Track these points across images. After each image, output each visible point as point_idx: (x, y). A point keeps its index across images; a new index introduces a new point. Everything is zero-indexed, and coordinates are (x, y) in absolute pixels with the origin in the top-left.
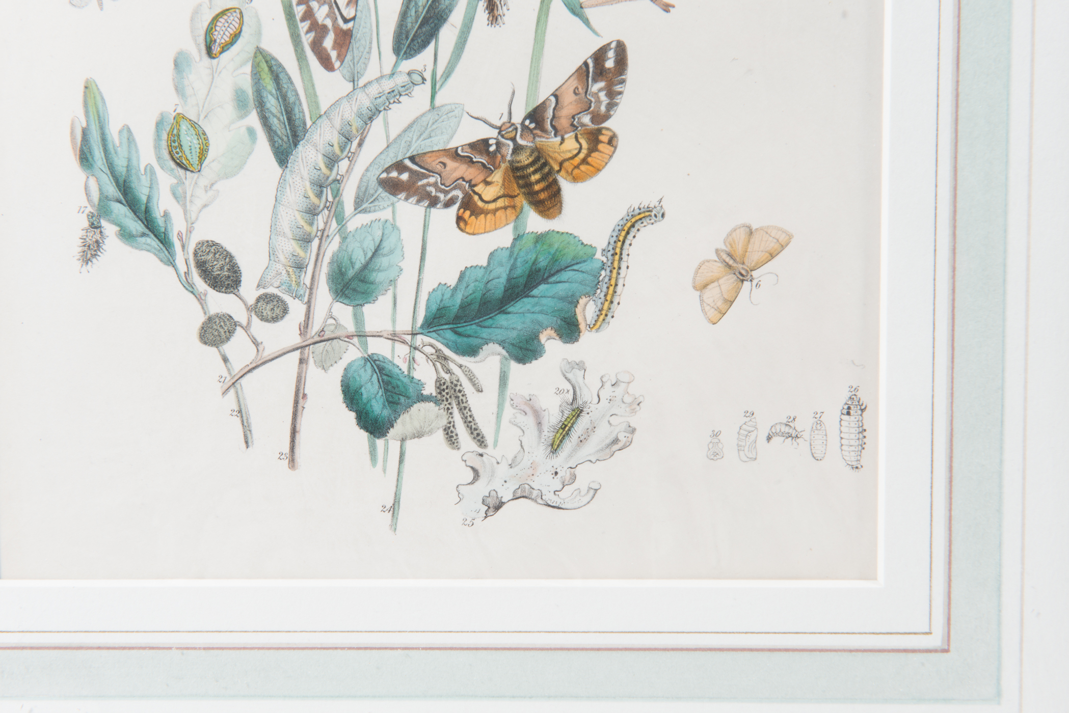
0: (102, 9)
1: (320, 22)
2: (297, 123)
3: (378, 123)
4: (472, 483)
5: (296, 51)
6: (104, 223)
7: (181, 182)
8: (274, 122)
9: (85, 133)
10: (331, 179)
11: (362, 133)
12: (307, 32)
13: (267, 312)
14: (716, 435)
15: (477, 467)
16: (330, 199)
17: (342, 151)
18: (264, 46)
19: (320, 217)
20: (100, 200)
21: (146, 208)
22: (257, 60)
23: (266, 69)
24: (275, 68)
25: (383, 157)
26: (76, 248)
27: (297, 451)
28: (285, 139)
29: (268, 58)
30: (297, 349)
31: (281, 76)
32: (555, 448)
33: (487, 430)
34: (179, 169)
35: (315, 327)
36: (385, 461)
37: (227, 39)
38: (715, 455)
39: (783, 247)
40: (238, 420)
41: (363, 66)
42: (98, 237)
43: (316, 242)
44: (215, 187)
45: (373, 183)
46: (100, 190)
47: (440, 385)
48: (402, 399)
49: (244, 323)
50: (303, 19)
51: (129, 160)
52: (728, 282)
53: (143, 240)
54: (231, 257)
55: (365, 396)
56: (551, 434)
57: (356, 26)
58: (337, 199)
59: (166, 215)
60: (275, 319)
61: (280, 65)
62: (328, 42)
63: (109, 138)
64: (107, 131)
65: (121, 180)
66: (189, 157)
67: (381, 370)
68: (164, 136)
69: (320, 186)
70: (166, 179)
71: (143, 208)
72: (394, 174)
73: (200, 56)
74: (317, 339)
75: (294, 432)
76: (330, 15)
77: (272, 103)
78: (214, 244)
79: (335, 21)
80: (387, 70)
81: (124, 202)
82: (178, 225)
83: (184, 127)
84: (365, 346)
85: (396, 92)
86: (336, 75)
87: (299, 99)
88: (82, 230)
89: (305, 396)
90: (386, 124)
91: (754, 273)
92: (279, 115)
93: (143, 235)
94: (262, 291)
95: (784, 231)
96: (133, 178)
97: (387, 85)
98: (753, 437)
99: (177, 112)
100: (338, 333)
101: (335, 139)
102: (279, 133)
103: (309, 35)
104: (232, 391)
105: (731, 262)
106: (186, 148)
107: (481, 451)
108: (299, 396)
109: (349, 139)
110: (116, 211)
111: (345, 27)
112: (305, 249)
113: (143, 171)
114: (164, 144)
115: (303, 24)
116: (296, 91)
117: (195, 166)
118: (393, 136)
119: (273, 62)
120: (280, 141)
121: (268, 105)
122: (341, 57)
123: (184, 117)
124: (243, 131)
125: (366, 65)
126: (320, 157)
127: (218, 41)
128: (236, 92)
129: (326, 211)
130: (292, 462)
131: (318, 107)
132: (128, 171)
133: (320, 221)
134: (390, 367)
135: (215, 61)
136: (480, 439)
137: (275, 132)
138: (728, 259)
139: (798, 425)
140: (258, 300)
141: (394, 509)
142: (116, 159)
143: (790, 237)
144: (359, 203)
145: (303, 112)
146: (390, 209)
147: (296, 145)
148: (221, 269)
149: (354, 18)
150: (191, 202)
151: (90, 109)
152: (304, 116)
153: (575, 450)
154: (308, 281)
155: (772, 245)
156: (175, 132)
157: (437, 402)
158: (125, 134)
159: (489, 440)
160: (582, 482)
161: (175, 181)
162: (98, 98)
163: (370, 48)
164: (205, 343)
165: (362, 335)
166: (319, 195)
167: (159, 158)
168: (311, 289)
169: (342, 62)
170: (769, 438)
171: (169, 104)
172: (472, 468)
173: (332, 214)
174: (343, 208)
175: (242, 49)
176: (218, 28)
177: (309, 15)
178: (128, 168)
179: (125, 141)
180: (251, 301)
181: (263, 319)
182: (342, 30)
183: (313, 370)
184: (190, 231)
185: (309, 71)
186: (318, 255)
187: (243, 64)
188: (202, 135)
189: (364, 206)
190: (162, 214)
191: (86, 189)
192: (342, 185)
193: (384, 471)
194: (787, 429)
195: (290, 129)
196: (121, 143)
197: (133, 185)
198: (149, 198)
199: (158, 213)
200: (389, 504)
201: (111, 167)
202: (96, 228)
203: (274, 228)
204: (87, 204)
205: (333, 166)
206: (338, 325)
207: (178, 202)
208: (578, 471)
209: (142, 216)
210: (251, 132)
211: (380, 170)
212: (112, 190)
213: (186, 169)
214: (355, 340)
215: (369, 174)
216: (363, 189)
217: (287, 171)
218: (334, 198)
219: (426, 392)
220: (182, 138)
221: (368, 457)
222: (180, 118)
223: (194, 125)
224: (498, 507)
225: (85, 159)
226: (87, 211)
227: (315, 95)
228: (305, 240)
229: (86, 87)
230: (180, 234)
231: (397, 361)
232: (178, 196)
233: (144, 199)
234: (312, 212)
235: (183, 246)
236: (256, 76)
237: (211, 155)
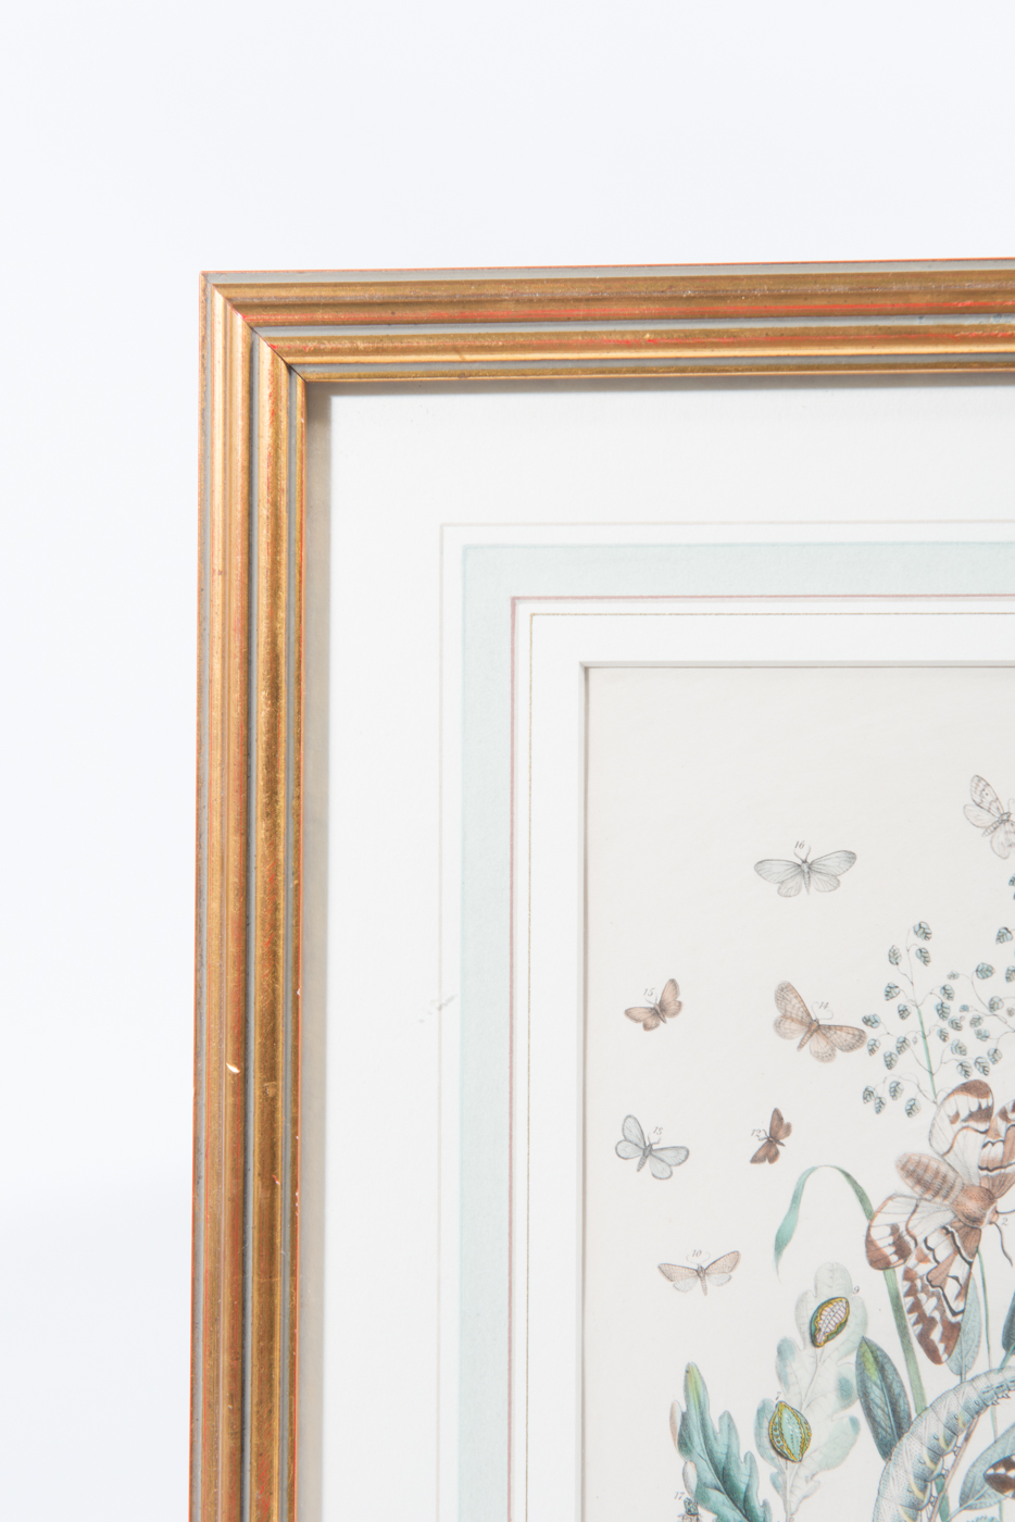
0: (706, 1294)
1: (928, 1313)
2: (902, 1414)
3: (985, 1418)
5: (902, 1342)
6: (701, 1510)
7: (781, 1472)
8: (879, 1413)
9: (684, 1417)
10: (935, 1473)
11: (969, 1427)
12: (915, 1324)
16: (935, 1494)
17: (948, 1445)
18: (870, 1336)
19: (924, 1512)
20: (698, 1487)
21: (746, 1496)
22: (862, 1350)
23: (871, 1359)
24: (880, 1358)
25: (990, 1452)
28: (889, 1430)
29: (874, 1349)
31: (887, 1367)
34: (780, 1459)
37: (833, 1329)
41: (971, 1359)
44: (816, 1478)
45: (980, 1479)
46: (698, 1476)
50: (910, 1311)
51: (729, 1447)
57: (965, 1319)
58: (942, 1494)
59: (765, 1505)
61: (886, 1356)
62: (936, 1335)
63: (709, 1423)
64: (707, 1417)
65: (720, 1468)
66: (790, 1447)
68: (766, 1424)
69: (924, 1480)
70: (766, 1468)
71: (742, 1496)
72: (1001, 1471)
73: (805, 1344)
76: (939, 1307)
77: (877, 1394)
79: (943, 1313)
80: (996, 1364)
81: (723, 1490)
82: (777, 1516)
83: (786, 1415)
85: (1005, 1387)
86: (944, 1368)
87: (905, 1392)
90: (994, 1419)
92: (883, 1406)
96: (733, 1466)
97: (996, 1380)
99: (780, 1399)
101: (941, 1432)
102: (883, 1424)
103: (916, 1327)
106: (787, 1437)
109: (955, 1433)
110: (713, 1499)
111: (953, 1320)
113: (742, 1459)
114: (765, 1432)
115: (911, 1316)
116: (901, 1382)
117: (796, 1456)
118: (1001, 1431)
119: (879, 1353)
120: (884, 1433)
121: (872, 1396)
122: (950, 1351)
123: (786, 1406)
124: (846, 1421)
125: (974, 1358)
126: (925, 1451)
127: (823, 1330)
128: (840, 1381)
129: (930, 1507)
131: (923, 1400)
132: (727, 1458)
135: (819, 1350)
137: (879, 1424)
142: (715, 1445)
144: (965, 1499)
145: (908, 1404)
146: (996, 1507)
147: (900, 1437)
149: (962, 1312)
150: (791, 1492)
151: (691, 1394)
152: (909, 1408)
156: (777, 1420)
158: (726, 1419)
161: (775, 1470)
162: (699, 1383)
163: (979, 1342)
166: (923, 1490)
167: (759, 1446)
169: (950, 1355)
171: (772, 1391)
173: (936, 1509)
174: (947, 1504)
175: (848, 1337)
176: (823, 1317)
177: (916, 1306)
178: (728, 1455)
179: (725, 1427)
182: (950, 1323)
185: (915, 1362)
187: (847, 1354)
188: (804, 1425)
189: (970, 1502)
190: (761, 1504)
191: (684, 1474)
192: (948, 1480)
195: (895, 1421)
196: (721, 1430)
197: (732, 1473)
198: (748, 1487)
199: (757, 1502)
201: (710, 1454)
202: (692, 1515)
204: (684, 1490)
205: (939, 1460)
207: (778, 1492)
209: (740, 1504)
210: (854, 1422)
211: (987, 1466)
212: (710, 1477)
213: (787, 1458)
215: (975, 1470)
216: (969, 1485)
217: (891, 1463)
218: (939, 1493)
220: (783, 1426)
222: (781, 1406)
223: (796, 1413)
225: (684, 1444)
226: (684, 1498)
227: (921, 1387)
229: (687, 1372)
232: (778, 1486)
233: (743, 1487)
234: (915, 1507)
236: (861, 1366)
237: (813, 1445)
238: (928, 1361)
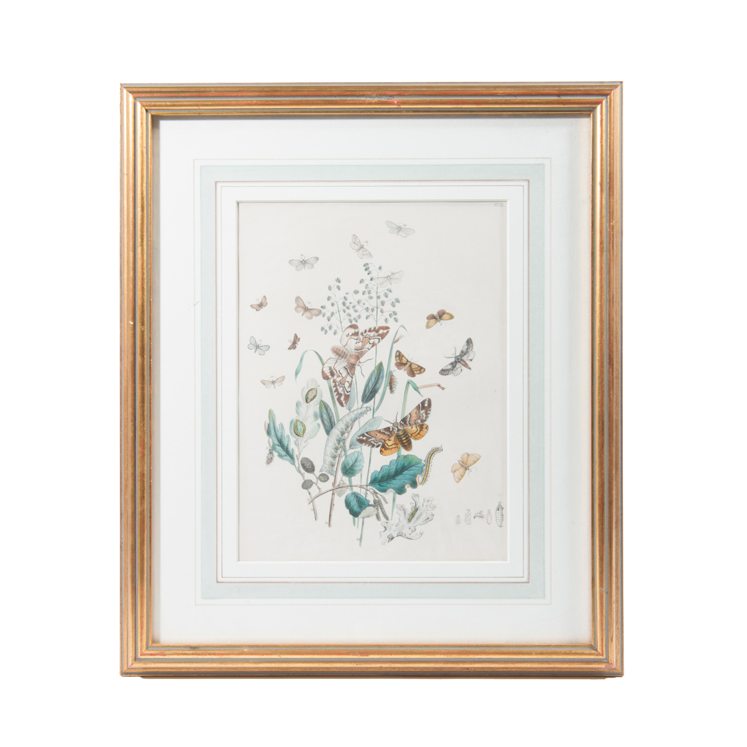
1: (340, 392)
2: (333, 422)
3: (357, 422)
4: (384, 531)
5: (332, 401)
6: (274, 452)
7: (297, 440)
8: (326, 422)
9: (269, 425)
10: (342, 439)
11: (352, 425)
12: (337, 395)
13: (323, 479)
14: (458, 516)
15: (386, 526)
16: (342, 445)
17: (346, 431)
18: (323, 399)
19: (339, 450)
20: (273, 445)
21: (287, 448)
22: (321, 404)
23: (324, 406)
24: (326, 406)
25: (358, 432)
26: (265, 460)
27: (331, 521)
28: (329, 427)
29: (324, 403)
30: (331, 490)
31: (328, 408)
32: (409, 520)
33: (389, 515)
34: (297, 436)
35: (337, 484)
36: (358, 524)
37: (312, 398)
38: (458, 523)
39: (478, 460)
40: (313, 512)
41: (352, 405)
42: (272, 456)
43: (338, 458)
44: (308, 441)
45: (355, 440)
46: (273, 442)
47: (375, 501)
48: (363, 506)
49: (316, 482)
50: (335, 392)
51: (282, 433)
52: (462, 470)
53: (285, 457)
54: (312, 462)
55: (352, 504)
56: (409, 517)
58: (344, 445)
59: (293, 450)
60: (325, 481)
61: (328, 405)
62: (342, 398)
63: (276, 427)
64: (275, 425)
65: (279, 439)
66: (300, 432)
67: (357, 497)
68: (293, 426)
69: (339, 441)
70: (293, 439)
72: (361, 437)
73: (304, 402)
74: (337, 487)
75: (330, 516)
76: (343, 390)
77: (325, 416)
78: (307, 458)
79: (344, 392)
80: (360, 407)
81: (280, 446)
82: (296, 453)
83: (299, 423)
84: (352, 489)
85: (362, 413)
86: (344, 408)
87: (333, 415)
88: (267, 454)
89: (334, 505)
90: (359, 423)
91: (470, 468)
92: (327, 420)
93: (286, 456)
94: (321, 473)
95: (479, 455)
96: (283, 439)
97: (360, 411)
98: (469, 517)
99: (297, 419)
100: (344, 485)
101: (344, 427)
104: (311, 503)
105: (463, 464)
106: (299, 430)
107: (387, 521)
108: (332, 505)
109: (348, 427)
110: (277, 449)
111: (347, 394)
112: (334, 460)
113: (286, 437)
114: (292, 428)
116: (332, 413)
117: (302, 435)
118: (361, 426)
119: (326, 404)
120: (327, 428)
122: (346, 403)
123: (299, 421)
124: (316, 424)
127: (309, 398)
128: (314, 413)
129: (341, 449)
130: (330, 525)
131: (339, 418)
133: (339, 452)
134: (360, 496)
135: (308, 404)
136: (387, 518)
137: (326, 425)
138: (462, 463)
139: (483, 513)
140: (320, 476)
141: (361, 539)
142: (278, 433)
143: (480, 456)
144: (351, 446)
145: (334, 419)
146: (360, 448)
147: (332, 429)
148: (309, 466)
149: (350, 391)
150: (300, 446)
151: (271, 418)
153: (416, 521)
154: (335, 470)
155: (475, 459)
156: (296, 425)
157: (374, 506)
158: (281, 425)
159: (390, 518)
160: (418, 531)
161: (295, 440)
162: (273, 415)
163: (355, 400)
164: (304, 488)
165: (351, 486)
166: (339, 444)
167: (291, 433)
168: (336, 472)
169: (346, 405)
170: (474, 518)
171: (294, 416)
172: (385, 527)
173: (343, 449)
174: (346, 448)
175: (317, 400)
176: (309, 394)
177: (337, 390)
178: (281, 436)
179: (281, 428)
180: (318, 476)
181: (321, 481)
183: (336, 496)
184: (300, 454)
185: (336, 407)
186: (338, 462)
187: (317, 404)
188: (304, 426)
191: (268, 442)
192: (346, 441)
193: (358, 527)
194: (480, 515)
195: (330, 424)
196: (279, 428)
197: (283, 441)
198: (288, 445)
199: (290, 449)
200: (359, 538)
201: (276, 435)
202: (271, 453)
203: (325, 454)
204: (269, 446)
205: (343, 435)
206: (344, 483)
207: (296, 446)
208: (417, 528)
209: (285, 450)
210: (319, 425)
212: (276, 442)
213: (299, 436)
214: (349, 487)
215: (354, 437)
216: (352, 442)
219: (370, 503)
220: (298, 427)
221: (353, 523)
222: (297, 421)
223: (301, 423)
224: (392, 539)
225: (269, 433)
226: (269, 449)
227: (338, 414)
228: (334, 457)
229: (270, 412)
230: (297, 456)
231: (362, 494)
232: (296, 444)
233: (286, 445)
234: (336, 449)
235: (298, 459)
236: (320, 408)
237: (306, 432)
238: (340, 406)
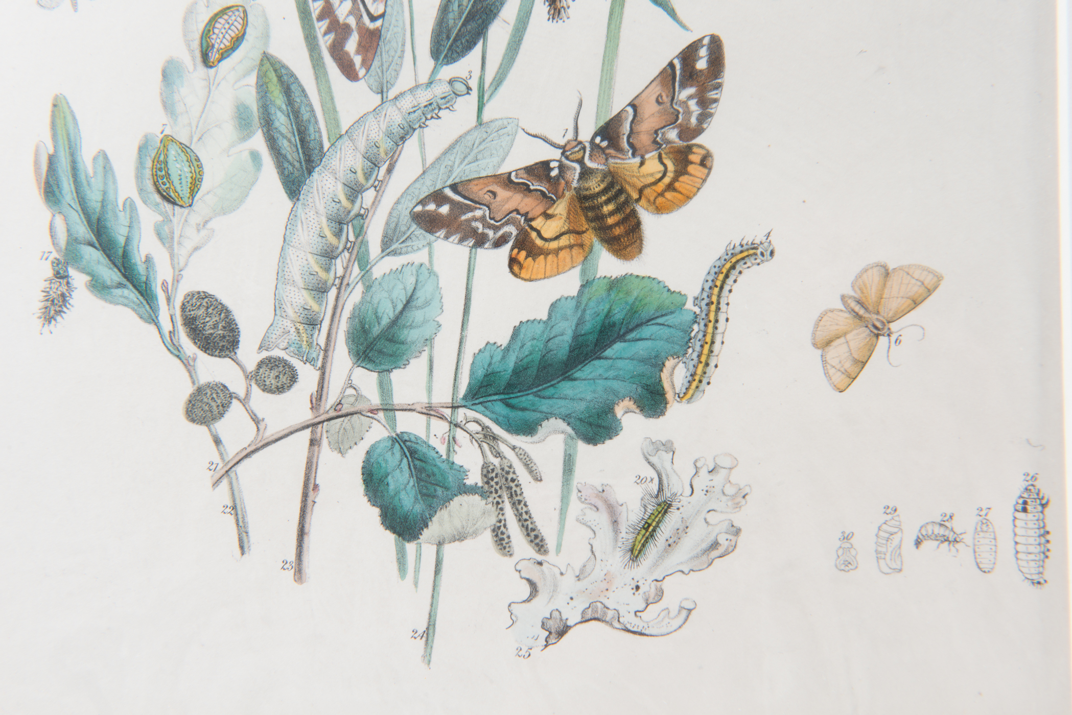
0: (76, 10)
1: (341, 20)
2: (312, 145)
3: (412, 144)
4: (528, 601)
5: (311, 56)
6: (72, 272)
7: (167, 220)
8: (284, 144)
9: (52, 160)
10: (352, 213)
11: (392, 157)
12: (325, 34)
13: (271, 381)
14: (846, 537)
15: (534, 578)
16: (352, 238)
17: (367, 179)
18: (273, 51)
19: (339, 261)
20: (68, 243)
21: (124, 252)
22: (264, 69)
23: (275, 79)
24: (285, 77)
25: (417, 185)
26: (36, 303)
27: (306, 558)
28: (297, 165)
29: (277, 66)
30: (307, 427)
31: (294, 87)
32: (635, 553)
33: (548, 531)
34: (166, 204)
35: (331, 399)
36: (417, 571)
37: (228, 44)
38: (847, 565)
39: (930, 292)
40: (231, 519)
41: (393, 73)
42: (64, 289)
43: (333, 292)
44: (209, 226)
45: (405, 218)
46: (68, 231)
47: (487, 472)
48: (440, 491)
49: (242, 395)
50: (320, 18)
51: (105, 193)
52: (858, 337)
53: (119, 292)
54: (228, 312)
55: (392, 487)
56: (631, 537)
57: (386, 25)
58: (360, 238)
59: (148, 260)
60: (280, 389)
61: (292, 75)
62: (351, 46)
63: (80, 166)
64: (79, 159)
65: (94, 218)
66: (179, 189)
67: (413, 453)
68: (149, 164)
69: (339, 223)
70: (149, 216)
71: (120, 251)
72: (431, 207)
73: (195, 65)
74: (332, 414)
75: (302, 533)
76: (354, 12)
77: (282, 121)
78: (206, 296)
79: (359, 18)
80: (424, 78)
81: (97, 245)
82: (163, 273)
83: (173, 151)
84: (392, 422)
85: (435, 105)
86: (361, 85)
87: (315, 118)
88: (45, 281)
89: (316, 487)
90: (422, 145)
91: (893, 326)
92: (289, 135)
93: (120, 285)
94: (265, 354)
95: (930, 272)
96: (109, 215)
97: (424, 97)
98: (896, 539)
99: (165, 133)
100: (359, 407)
101: (359, 163)
102: (289, 157)
103: (327, 37)
104: (225, 482)
105: (862, 312)
106: (175, 178)
107: (540, 558)
108: (309, 488)
109: (375, 165)
110: (87, 257)
111: (372, 26)
112: (319, 301)
113: (121, 208)
114: (148, 173)
115: (321, 23)
116: (311, 106)
117: (186, 200)
118: (430, 160)
119: (283, 71)
120: (291, 168)
121: (277, 124)
122: (367, 64)
123: (173, 140)
124: (246, 155)
125: (397, 73)
126: (340, 187)
127: (216, 46)
128: (238, 108)
129: (346, 254)
130: (299, 573)
131: (338, 126)
132: (103, 206)
133: (339, 266)
134: (424, 449)
135: (212, 71)
136: (538, 542)
137: (285, 157)
138: (857, 308)
139: (957, 525)
140: (260, 365)
141: (428, 634)
142: (88, 192)
143: (939, 278)
144: (387, 243)
145: (319, 132)
146: (426, 250)
147: (310, 172)
148: (215, 326)
149: (382, 16)
150: (179, 243)
151: (59, 132)
152: (321, 137)
153: (661, 557)
154: (322, 341)
155: (915, 289)
156: (162, 158)
157: (484, 494)
158: (101, 161)
159: (551, 543)
160: (671, 600)
161: (160, 218)
162: (69, 118)
163: (403, 51)
164: (193, 421)
165: (389, 409)
166: (338, 234)
167: (141, 190)
168: (326, 351)
169: (368, 70)
170: (918, 543)
171: (155, 123)
172: (528, 580)
173: (354, 257)
174: (367, 251)
175: (246, 54)
176: (216, 31)
177: (328, 12)
178: (104, 203)
179: (100, 169)
180: (251, 367)
181: (266, 389)
182: (368, 30)
183: (327, 455)
184: (177, 280)
185: (328, 81)
186: (335, 307)
187: (246, 74)
188: (195, 162)
189: (392, 248)
190: (143, 259)
191: (51, 229)
192: (367, 221)
193: (416, 584)
194: (942, 531)
195: (304, 153)
196: (95, 173)
197: (108, 224)
198: (128, 240)
199: (138, 258)
200: (422, 628)
201: (82, 201)
202: (62, 278)
203: (281, 276)
204: (51, 248)
205: (356, 197)
206: (359, 397)
207: (164, 244)
208: (666, 585)
209: (119, 262)
210: (255, 157)
211: (414, 202)
212: (82, 231)
213: (174, 203)
214: (381, 415)
215: (400, 207)
216: (393, 226)
217: (299, 204)
218: (357, 237)
219: (469, 482)
220: (170, 165)
221: (395, 566)
222: (168, 140)
223: (185, 149)
224: (562, 633)
225: (51, 192)
226: (51, 257)
227: (335, 110)
228: (320, 290)
229: (55, 106)
230: (164, 284)
231: (434, 442)
232: (164, 237)
233: (122, 240)
234: (329, 255)
235: (168, 299)
236: (262, 88)
237: (205, 186)
238: (343, 78)
